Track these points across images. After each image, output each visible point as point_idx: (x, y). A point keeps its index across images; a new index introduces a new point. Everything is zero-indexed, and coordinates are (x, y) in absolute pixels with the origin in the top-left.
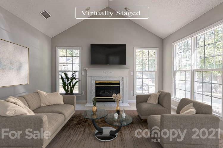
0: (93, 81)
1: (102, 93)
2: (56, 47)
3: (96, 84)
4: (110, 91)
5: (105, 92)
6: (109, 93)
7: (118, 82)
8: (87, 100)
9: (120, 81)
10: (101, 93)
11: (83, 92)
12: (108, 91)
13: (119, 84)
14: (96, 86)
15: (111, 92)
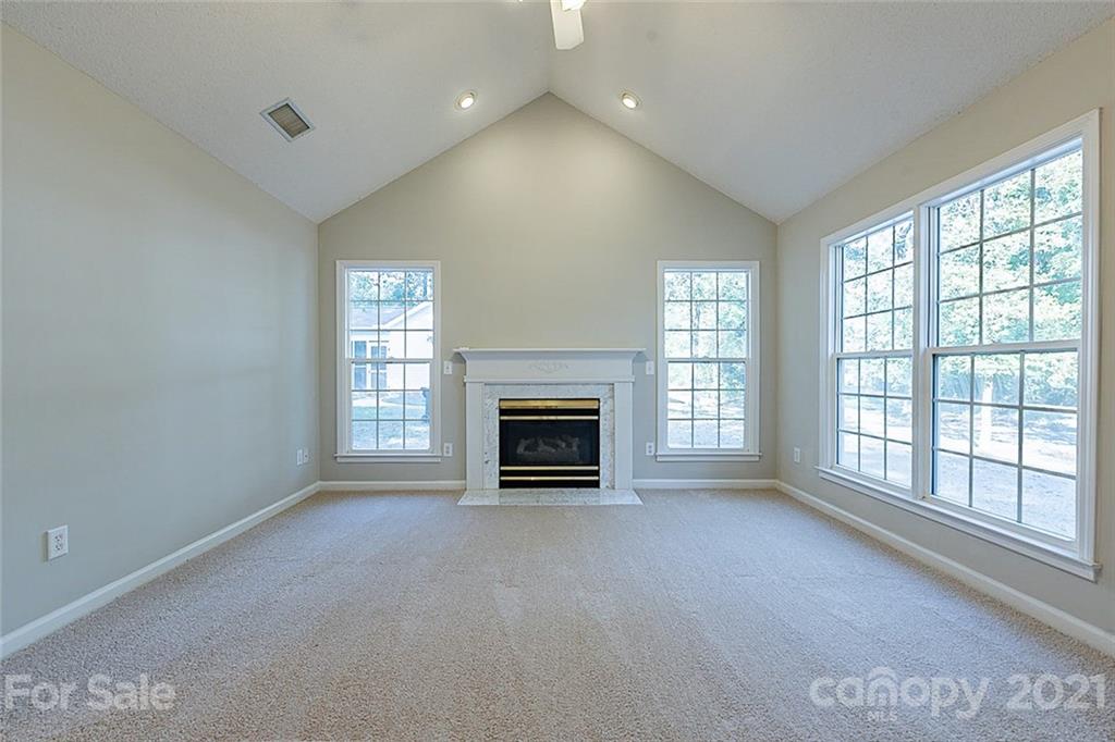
0: (489, 401)
1: (526, 449)
2: (338, 262)
3: (503, 412)
4: (559, 442)
5: (536, 444)
6: (554, 451)
7: (593, 405)
8: (465, 479)
9: (598, 400)
10: (520, 450)
11: (451, 446)
12: (552, 441)
13: (596, 412)
14: (501, 421)
15: (564, 445)
